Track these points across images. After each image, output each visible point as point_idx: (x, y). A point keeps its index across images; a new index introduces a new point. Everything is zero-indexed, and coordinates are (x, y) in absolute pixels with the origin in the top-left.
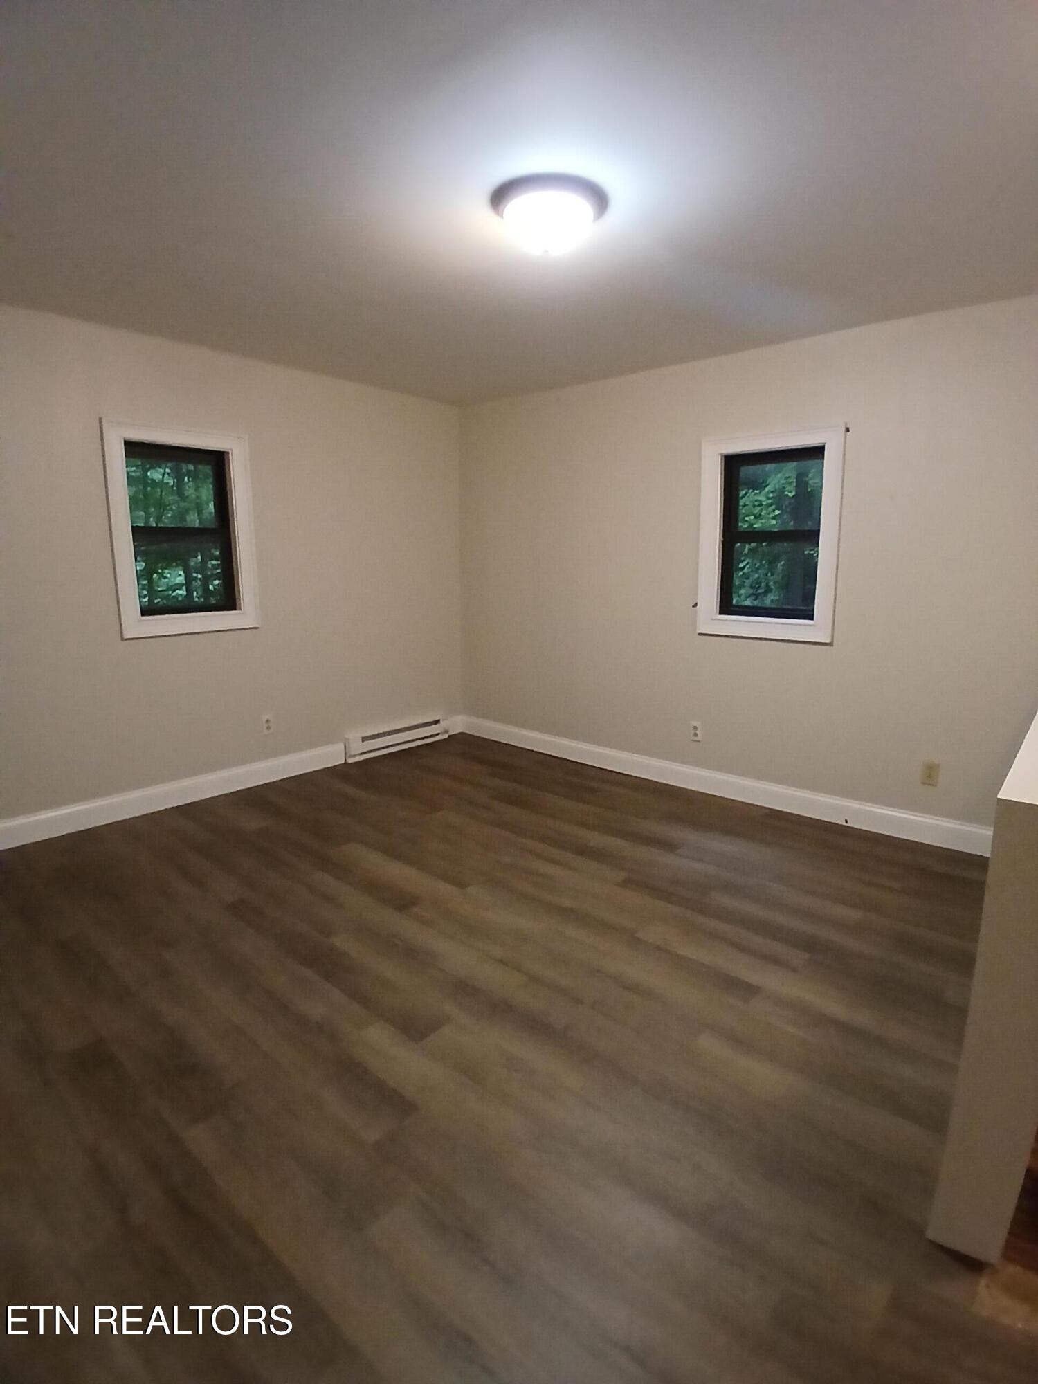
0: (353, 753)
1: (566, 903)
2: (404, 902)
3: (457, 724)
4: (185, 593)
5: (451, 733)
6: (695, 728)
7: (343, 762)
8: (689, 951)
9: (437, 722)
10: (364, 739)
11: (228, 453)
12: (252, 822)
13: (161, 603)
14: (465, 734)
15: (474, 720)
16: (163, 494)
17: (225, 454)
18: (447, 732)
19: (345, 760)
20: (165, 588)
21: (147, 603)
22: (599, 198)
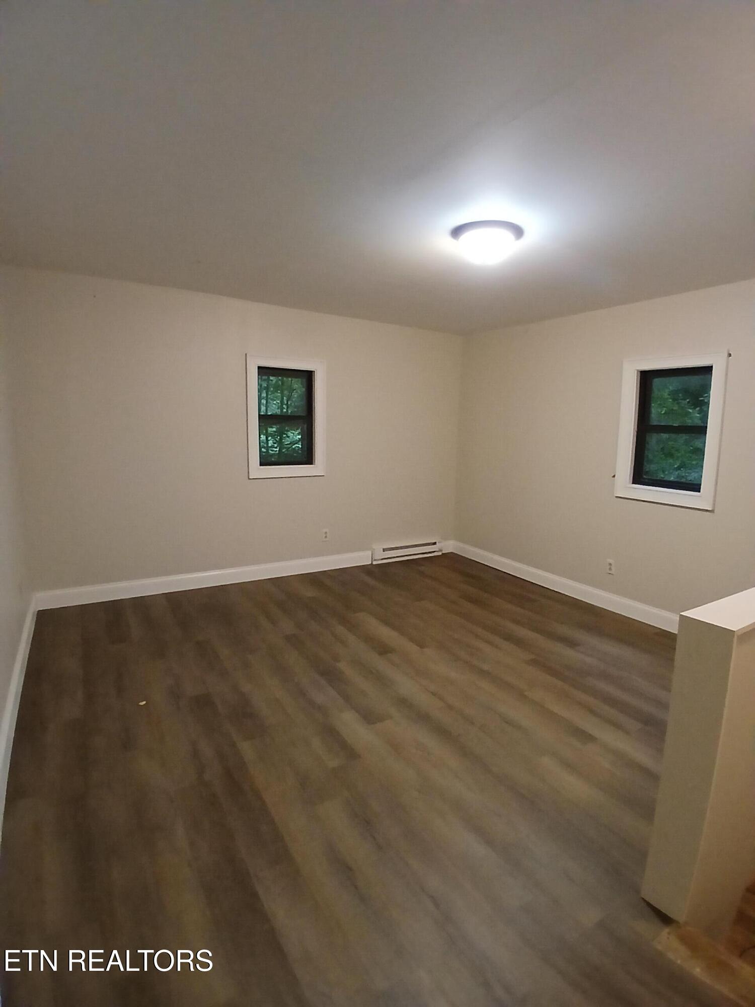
0: (376, 558)
1: (486, 667)
2: (384, 650)
3: (449, 546)
4: (300, 446)
5: (444, 552)
6: (610, 564)
7: (370, 563)
8: (557, 708)
9: (435, 543)
10: (384, 550)
11: (314, 371)
12: (309, 592)
13: (286, 452)
14: (454, 553)
15: (461, 545)
16: (293, 382)
17: (313, 373)
18: (441, 551)
19: (372, 562)
20: (289, 443)
21: (277, 452)
22: (518, 231)
